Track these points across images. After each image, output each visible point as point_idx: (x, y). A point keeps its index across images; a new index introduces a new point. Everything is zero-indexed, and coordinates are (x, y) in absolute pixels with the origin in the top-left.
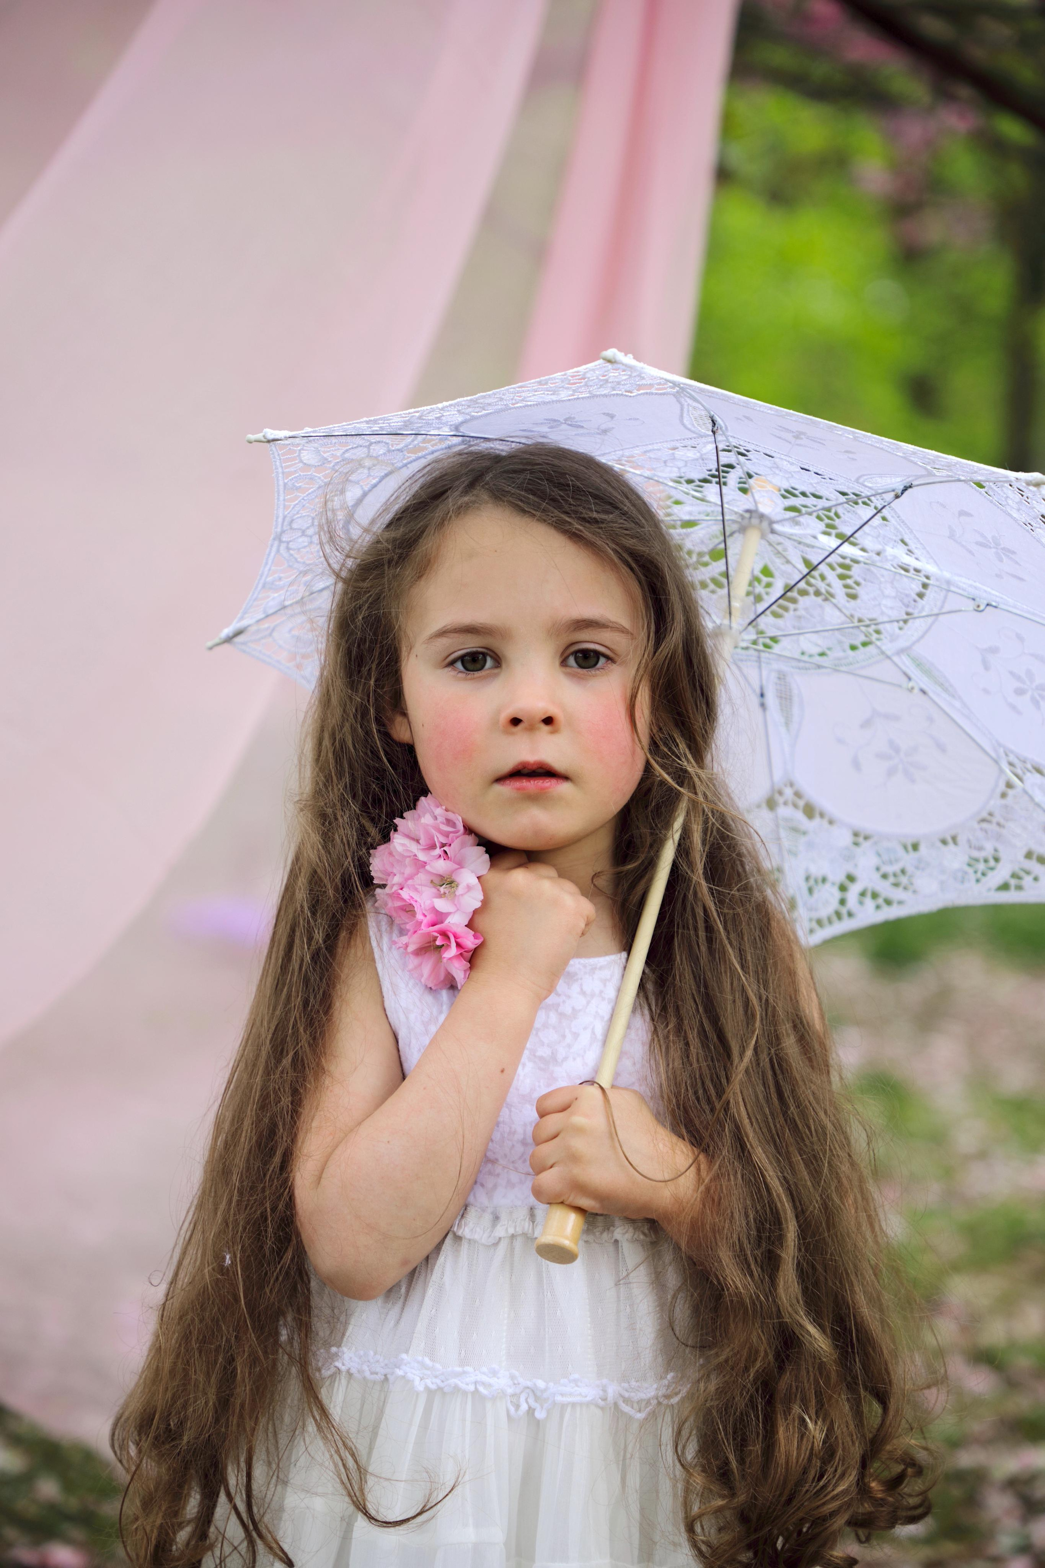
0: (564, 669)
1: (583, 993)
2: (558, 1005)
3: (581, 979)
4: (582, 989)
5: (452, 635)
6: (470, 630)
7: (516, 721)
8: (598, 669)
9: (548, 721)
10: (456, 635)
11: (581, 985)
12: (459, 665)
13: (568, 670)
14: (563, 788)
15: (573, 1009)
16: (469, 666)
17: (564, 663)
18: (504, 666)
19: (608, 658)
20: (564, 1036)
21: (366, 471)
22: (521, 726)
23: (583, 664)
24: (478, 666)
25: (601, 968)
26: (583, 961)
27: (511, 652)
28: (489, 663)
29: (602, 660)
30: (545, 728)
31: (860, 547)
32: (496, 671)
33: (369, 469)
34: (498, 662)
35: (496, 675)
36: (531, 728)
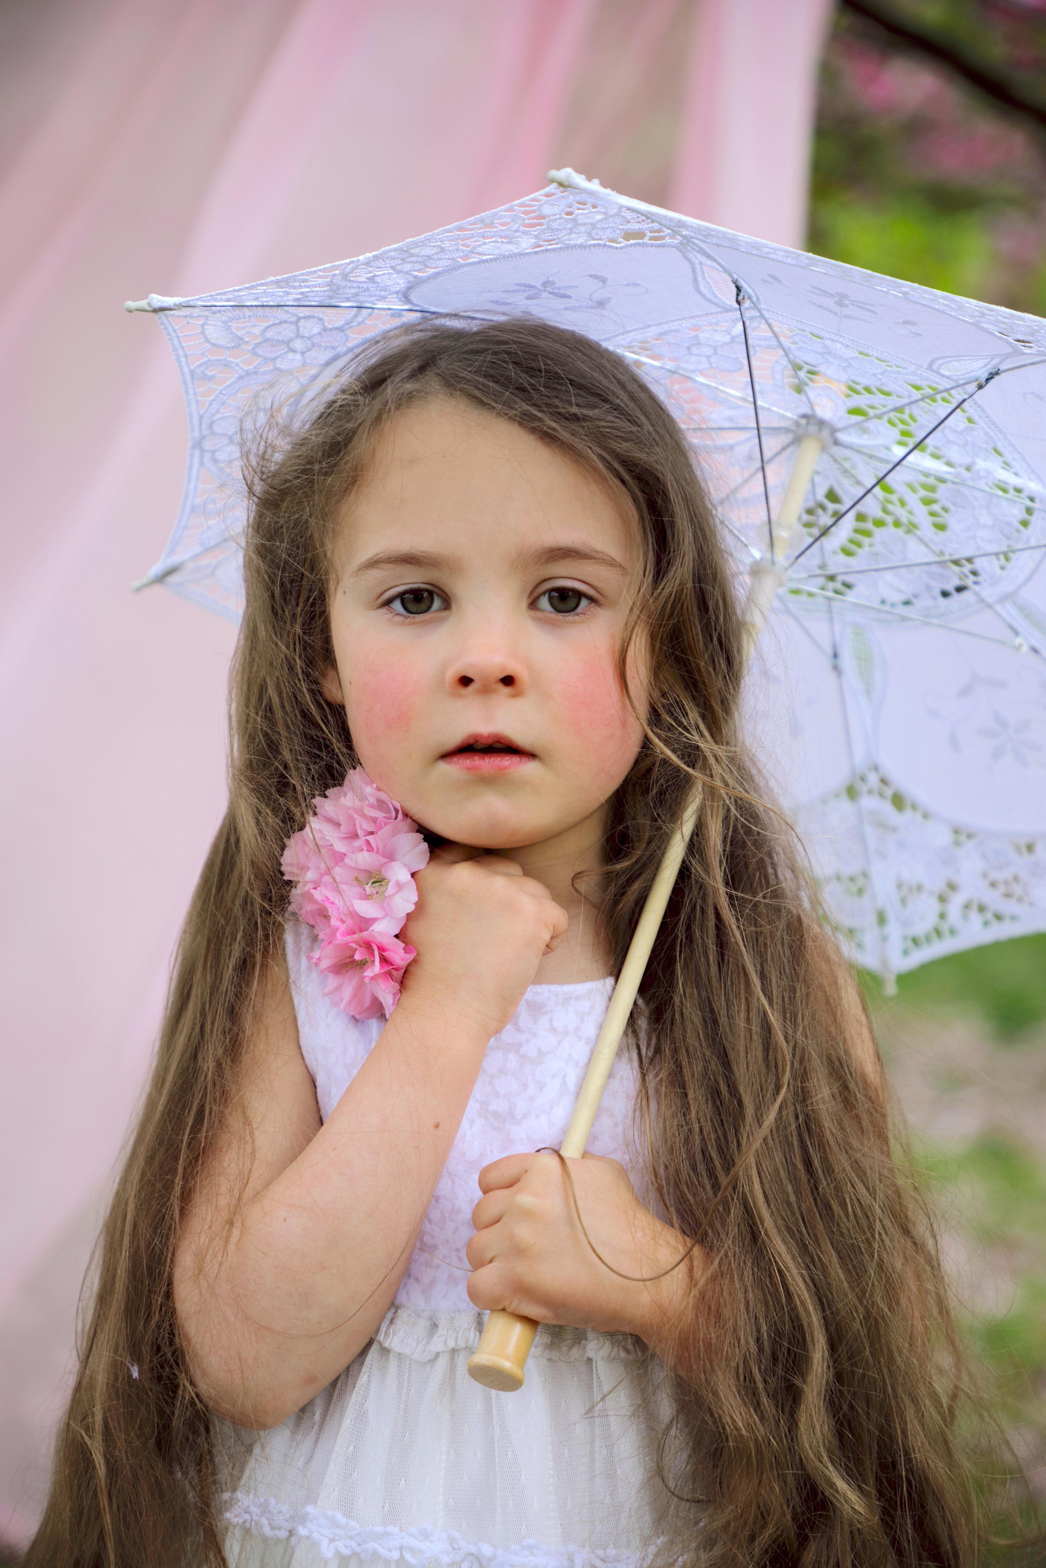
0: (532, 613)
1: (553, 1030)
2: (520, 1045)
3: (551, 1011)
4: (552, 1025)
5: (386, 566)
6: (409, 560)
7: (465, 681)
8: (578, 615)
9: (508, 681)
10: (391, 566)
11: (551, 1020)
12: (397, 605)
13: (538, 614)
14: (528, 769)
15: (539, 1051)
16: (410, 606)
17: (533, 605)
18: (454, 606)
19: (592, 599)
20: (526, 1086)
21: (298, 357)
22: (472, 687)
23: (561, 606)
24: (423, 606)
25: (578, 998)
26: (555, 988)
27: (460, 589)
28: (437, 603)
29: (584, 602)
30: (505, 690)
31: (944, 460)
32: (444, 614)
33: (303, 353)
34: (447, 603)
35: (443, 620)
36: (486, 690)
